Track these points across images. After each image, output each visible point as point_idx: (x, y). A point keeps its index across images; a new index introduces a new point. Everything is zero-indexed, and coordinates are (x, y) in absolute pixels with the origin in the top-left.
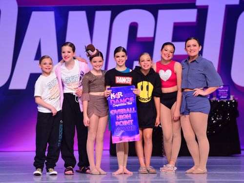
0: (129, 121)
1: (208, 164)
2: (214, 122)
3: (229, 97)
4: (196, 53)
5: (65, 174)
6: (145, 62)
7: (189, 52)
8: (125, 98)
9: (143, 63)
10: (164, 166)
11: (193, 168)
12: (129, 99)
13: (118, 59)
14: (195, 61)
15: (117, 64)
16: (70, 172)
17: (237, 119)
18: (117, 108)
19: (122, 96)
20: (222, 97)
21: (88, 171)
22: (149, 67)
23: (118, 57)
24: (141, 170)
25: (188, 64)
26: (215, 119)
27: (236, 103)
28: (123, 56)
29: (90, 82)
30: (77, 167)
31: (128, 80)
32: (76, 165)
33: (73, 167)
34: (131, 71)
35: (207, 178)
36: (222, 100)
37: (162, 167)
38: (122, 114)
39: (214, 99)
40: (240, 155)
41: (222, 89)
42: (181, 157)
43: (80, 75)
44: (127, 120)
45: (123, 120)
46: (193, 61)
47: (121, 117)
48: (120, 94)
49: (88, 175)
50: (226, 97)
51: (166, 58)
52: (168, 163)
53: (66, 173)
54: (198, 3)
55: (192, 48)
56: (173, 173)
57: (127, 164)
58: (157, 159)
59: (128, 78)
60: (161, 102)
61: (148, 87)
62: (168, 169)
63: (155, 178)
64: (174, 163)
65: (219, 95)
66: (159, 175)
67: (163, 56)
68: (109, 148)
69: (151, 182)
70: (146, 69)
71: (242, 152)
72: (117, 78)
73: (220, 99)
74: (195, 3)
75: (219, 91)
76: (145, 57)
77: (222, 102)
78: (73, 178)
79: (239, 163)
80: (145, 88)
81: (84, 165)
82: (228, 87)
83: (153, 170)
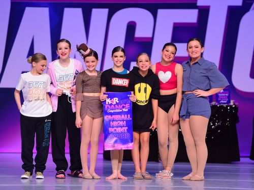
0: (123, 128)
1: (205, 171)
2: (213, 127)
3: (229, 102)
4: (198, 55)
5: (56, 178)
6: (144, 63)
7: (190, 54)
8: (121, 105)
9: (141, 64)
10: (160, 172)
11: (190, 175)
12: (125, 105)
13: (116, 59)
14: (197, 62)
15: (114, 64)
16: (62, 175)
17: (237, 125)
18: (111, 114)
19: (118, 102)
20: (222, 102)
21: (80, 175)
22: (147, 68)
23: (116, 57)
24: (136, 176)
25: (190, 65)
26: (214, 124)
27: (236, 108)
28: (121, 57)
29: (83, 82)
30: (68, 171)
31: (125, 82)
32: (68, 169)
33: (65, 170)
34: (128, 72)
35: (204, 186)
36: (222, 104)
37: (158, 173)
38: (117, 121)
39: (214, 103)
40: (239, 162)
41: (222, 93)
42: (178, 163)
43: (74, 74)
44: (121, 127)
45: (117, 127)
46: (195, 63)
47: (115, 123)
48: (116, 100)
49: (80, 180)
50: (226, 102)
51: (166, 60)
52: (163, 168)
53: (58, 176)
54: (199, 4)
55: (194, 49)
56: (169, 180)
57: (122, 169)
58: (153, 165)
59: (125, 80)
60: (159, 105)
61: (145, 89)
62: (165, 175)
63: (150, 184)
64: (171, 169)
65: (219, 99)
66: (154, 181)
67: (164, 57)
68: (103, 152)
69: (146, 188)
70: (144, 70)
71: (241, 159)
72: (114, 79)
73: (220, 103)
74: (196, 3)
75: (219, 95)
76: (143, 57)
77: (222, 107)
78: (64, 181)
79: (238, 171)
80: (142, 90)
81: (77, 169)
82: (228, 92)
83: (148, 176)
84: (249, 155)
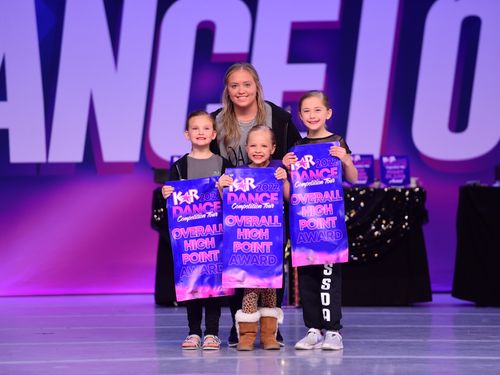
2: (376, 233)
3: (407, 182)
17: (424, 227)
20: (394, 181)
26: (378, 228)
27: (422, 194)
36: (393, 187)
39: (376, 185)
41: (394, 164)
50: (401, 181)
65: (387, 176)
71: (434, 296)
73: (388, 185)
75: (388, 167)
77: (393, 192)
79: (428, 321)
82: (404, 160)
84: (451, 289)
